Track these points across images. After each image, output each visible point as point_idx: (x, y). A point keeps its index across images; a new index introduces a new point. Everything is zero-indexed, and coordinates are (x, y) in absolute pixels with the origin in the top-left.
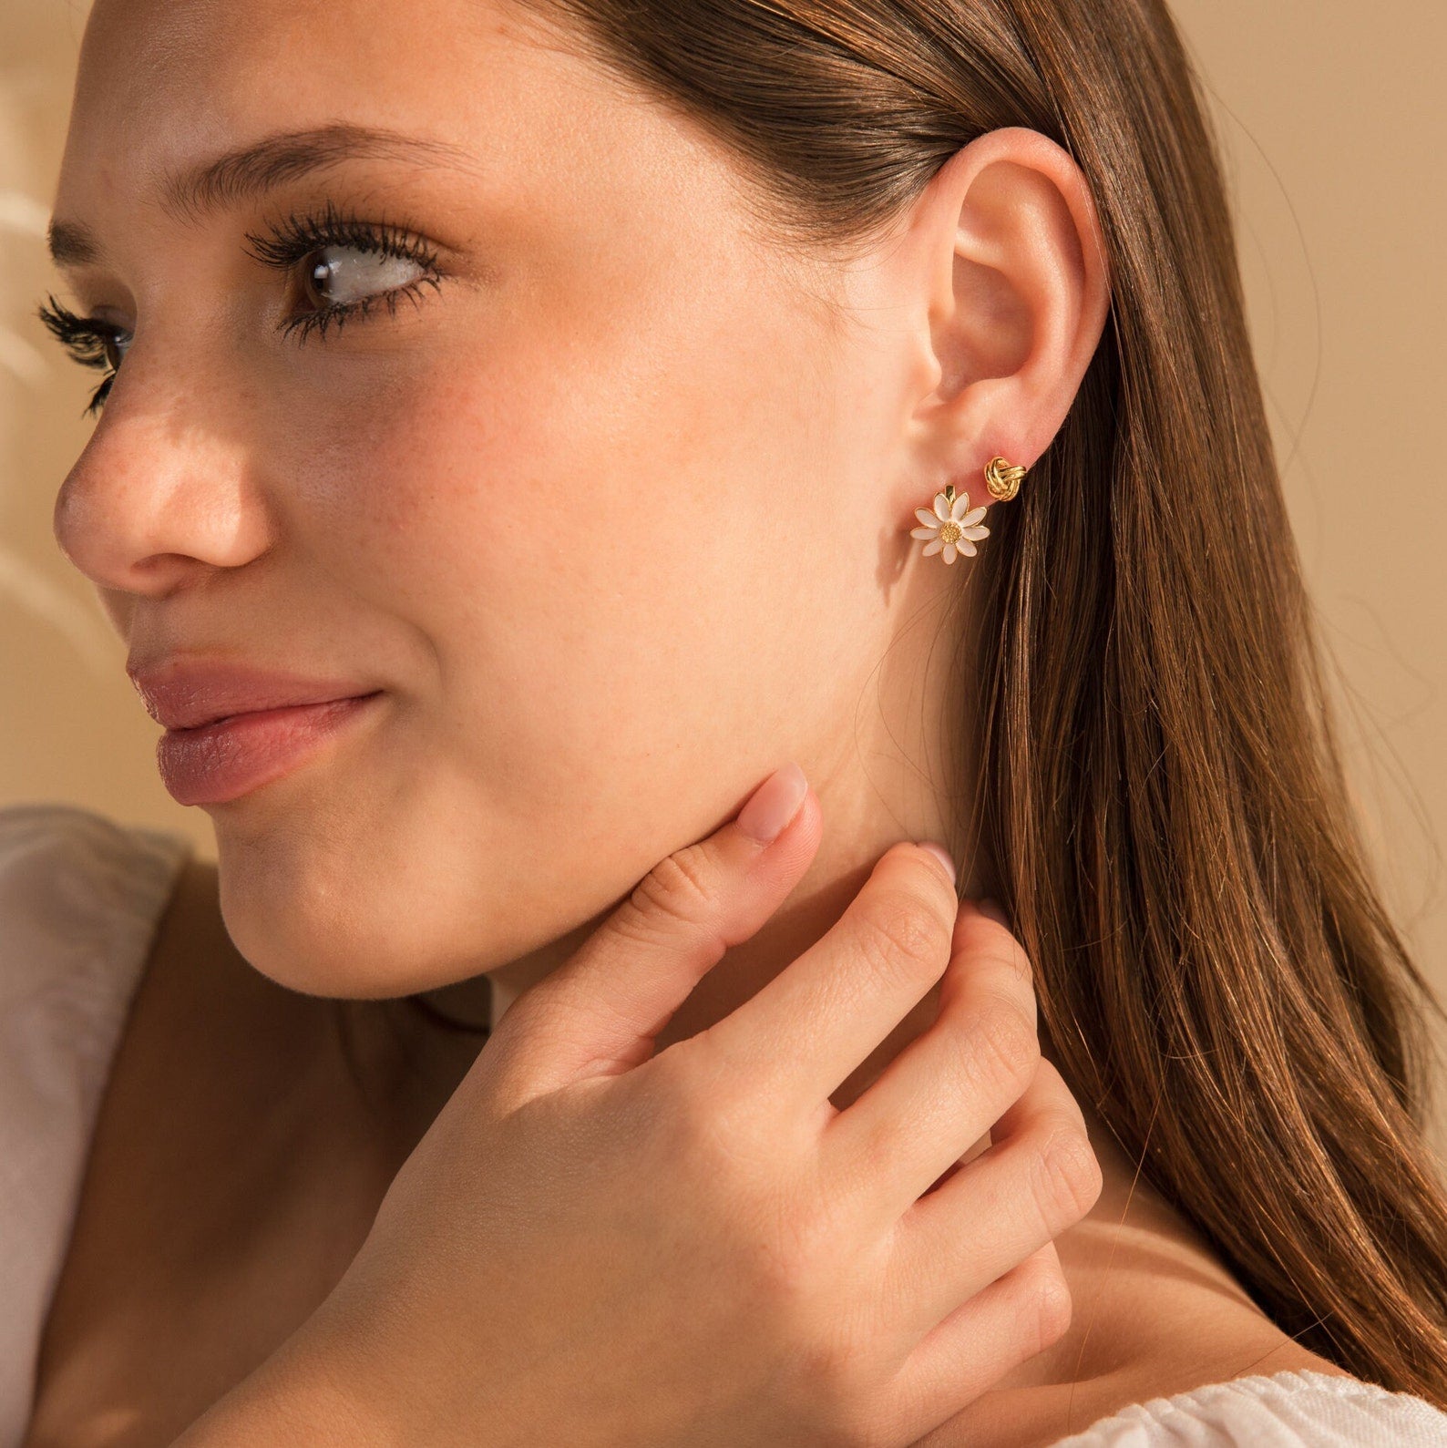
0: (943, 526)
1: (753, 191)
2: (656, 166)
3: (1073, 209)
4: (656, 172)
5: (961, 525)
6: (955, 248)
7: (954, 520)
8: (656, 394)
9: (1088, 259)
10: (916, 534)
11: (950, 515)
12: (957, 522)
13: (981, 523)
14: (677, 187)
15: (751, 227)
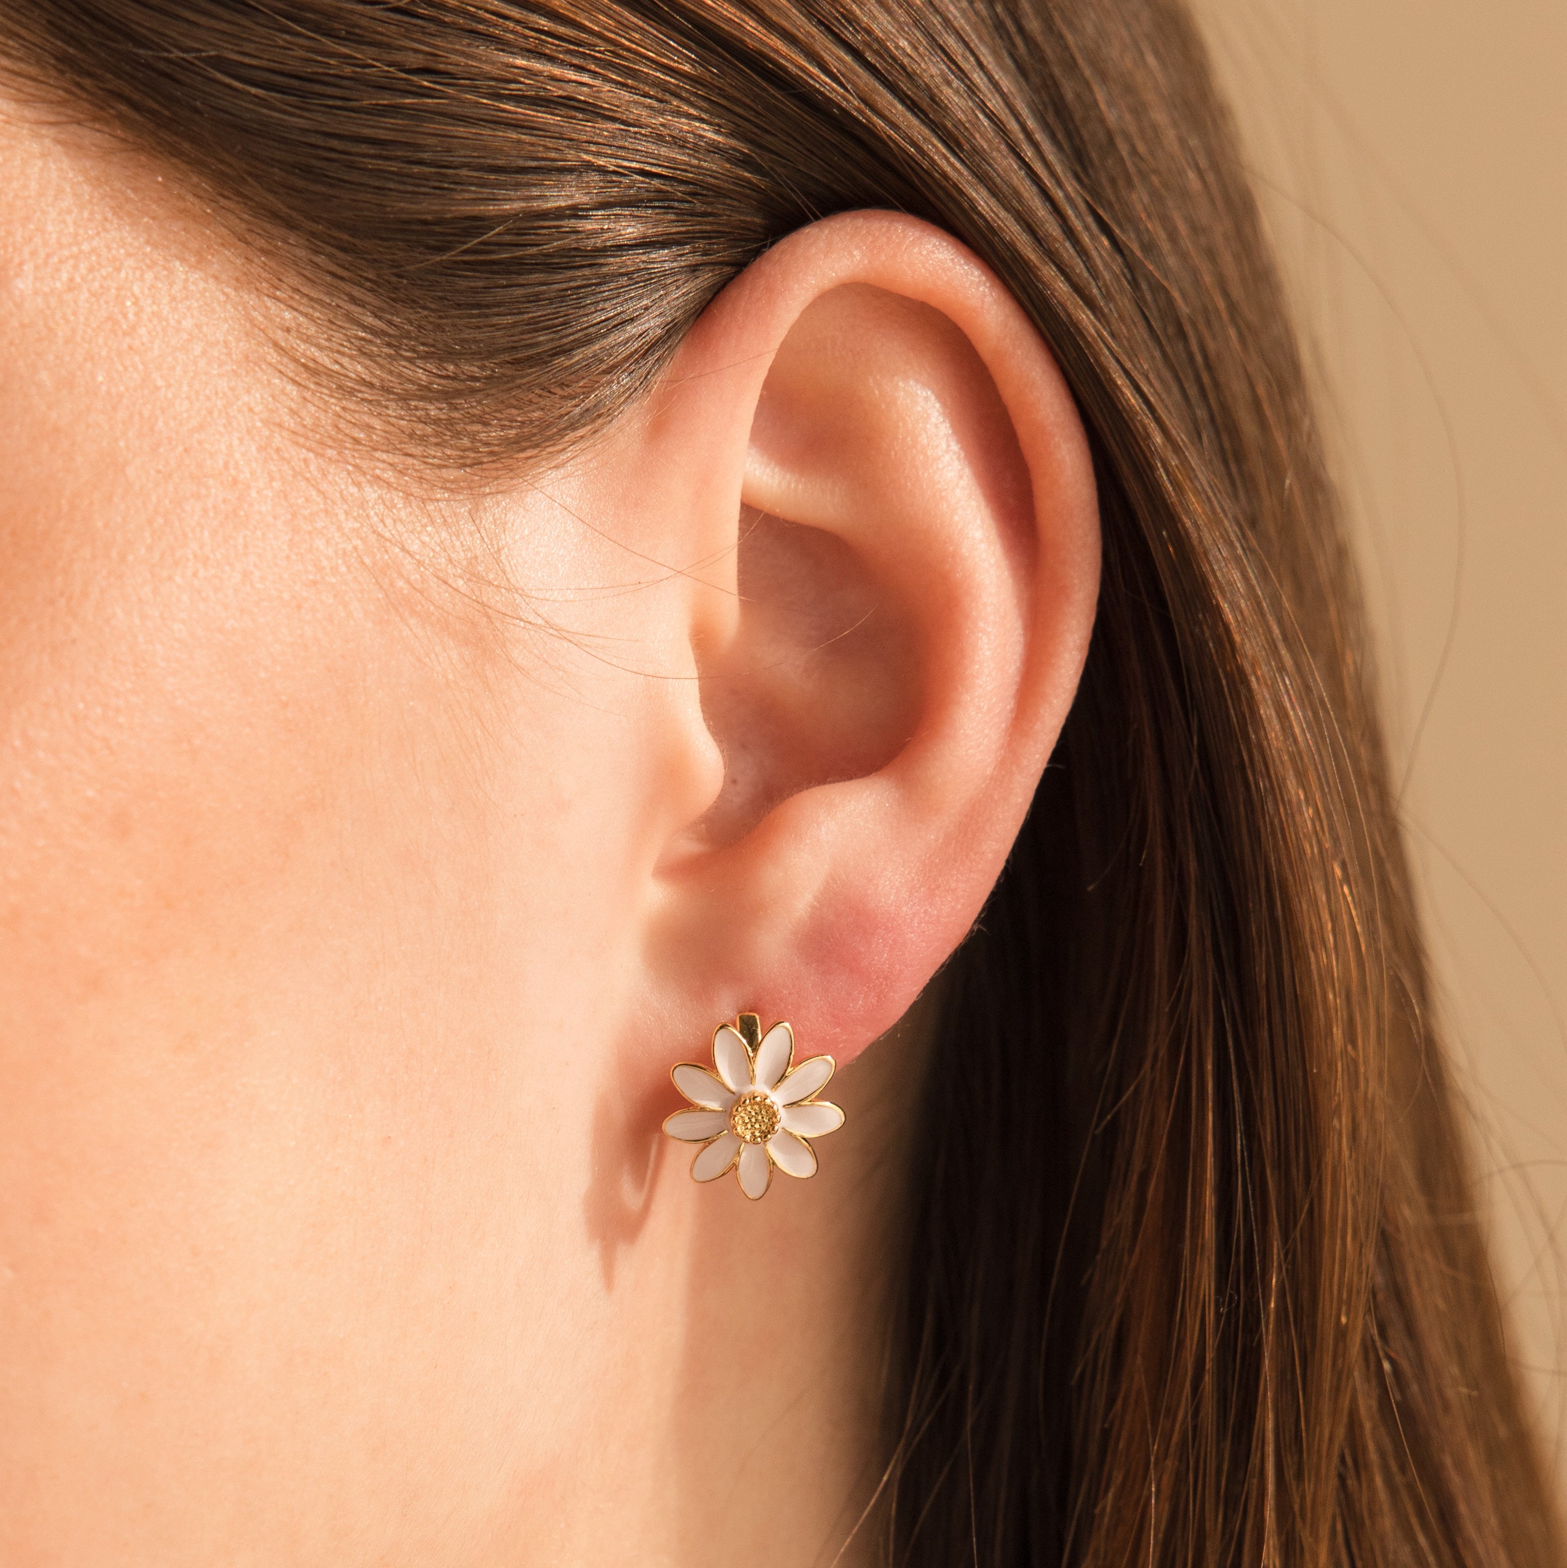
0: (735, 1102)
1: (294, 333)
2: (76, 267)
3: (1008, 393)
4: (78, 280)
5: (777, 1099)
6: (743, 495)
7: (760, 1087)
8: (90, 793)
9: (1045, 506)
10: (674, 1125)
11: (752, 1079)
12: (768, 1092)
13: (822, 1097)
14: (125, 316)
15: (293, 412)
